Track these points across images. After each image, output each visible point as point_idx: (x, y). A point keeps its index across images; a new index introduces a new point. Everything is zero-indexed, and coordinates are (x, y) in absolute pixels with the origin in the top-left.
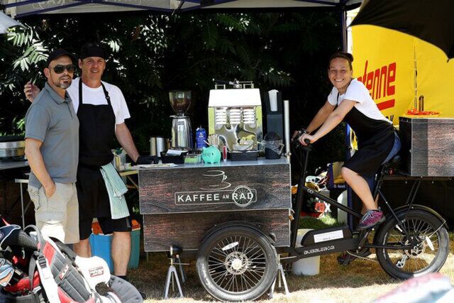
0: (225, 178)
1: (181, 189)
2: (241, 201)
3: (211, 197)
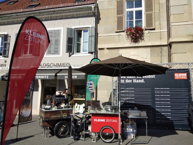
0: (62, 112)
2: (64, 117)
3: (59, 116)
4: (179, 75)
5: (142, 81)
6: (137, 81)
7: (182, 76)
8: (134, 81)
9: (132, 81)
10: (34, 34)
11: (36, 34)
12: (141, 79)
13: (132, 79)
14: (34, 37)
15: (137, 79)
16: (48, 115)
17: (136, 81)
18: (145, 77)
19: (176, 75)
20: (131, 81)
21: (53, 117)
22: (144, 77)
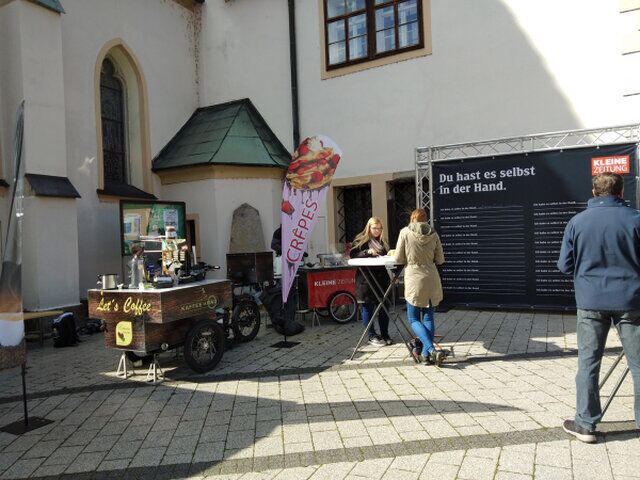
0: (204, 292)
4: (604, 162)
5: (500, 186)
6: (486, 188)
7: (612, 166)
8: (476, 187)
9: (472, 189)
12: (496, 181)
13: (471, 183)
15: (484, 181)
16: (171, 305)
17: (482, 187)
18: (508, 173)
19: (596, 162)
20: (468, 187)
22: (503, 174)
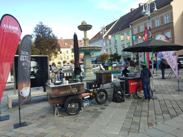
0: (71, 87)
1: (61, 91)
2: (74, 92)
3: (68, 92)
10: (10, 27)
11: (11, 27)
14: (10, 29)
16: (56, 91)
21: (62, 93)
